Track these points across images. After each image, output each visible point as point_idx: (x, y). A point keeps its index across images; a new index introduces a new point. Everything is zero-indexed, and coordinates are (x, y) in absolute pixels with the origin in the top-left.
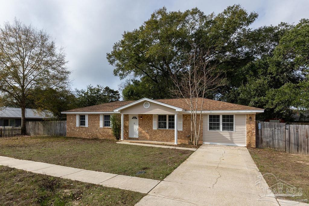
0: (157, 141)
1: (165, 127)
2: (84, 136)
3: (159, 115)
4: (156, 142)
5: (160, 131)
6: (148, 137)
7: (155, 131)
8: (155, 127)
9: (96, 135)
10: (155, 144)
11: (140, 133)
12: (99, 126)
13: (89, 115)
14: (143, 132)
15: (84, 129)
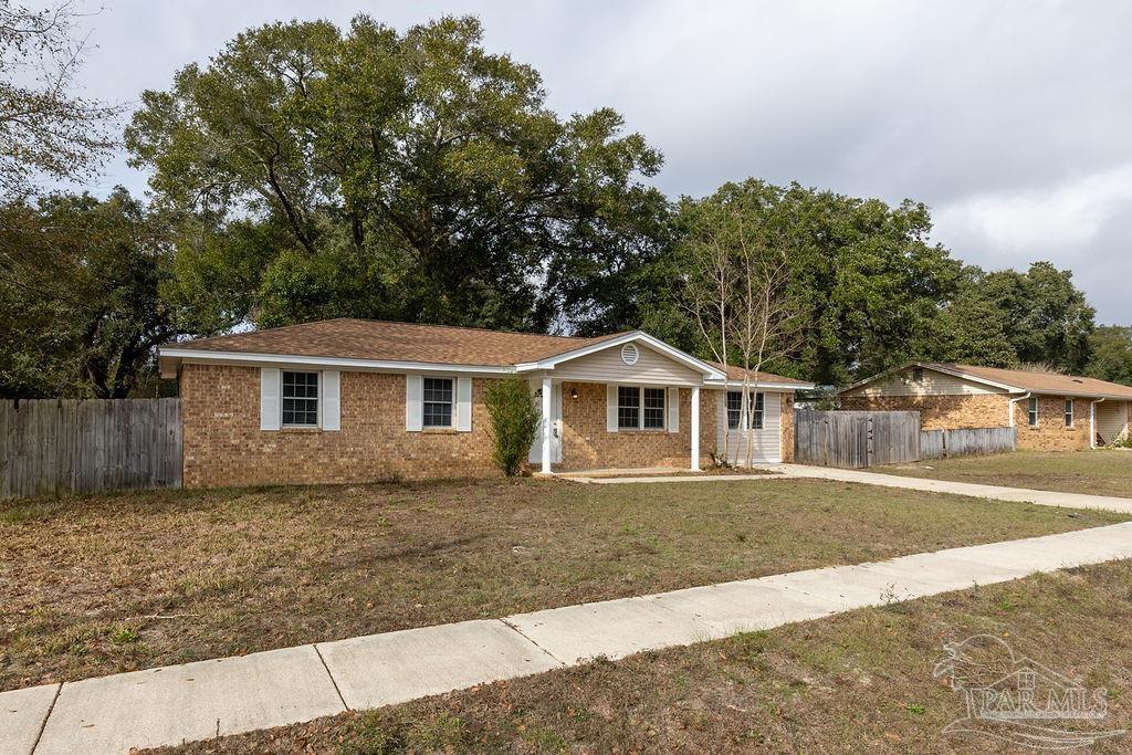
0: (617, 466)
1: (636, 424)
2: (312, 474)
3: (620, 388)
4: (614, 471)
5: (626, 437)
6: (594, 457)
7: (613, 437)
8: (612, 426)
9: (387, 465)
10: (614, 477)
11: (567, 444)
12: (402, 425)
13: (346, 373)
14: (579, 440)
15: (315, 442)
